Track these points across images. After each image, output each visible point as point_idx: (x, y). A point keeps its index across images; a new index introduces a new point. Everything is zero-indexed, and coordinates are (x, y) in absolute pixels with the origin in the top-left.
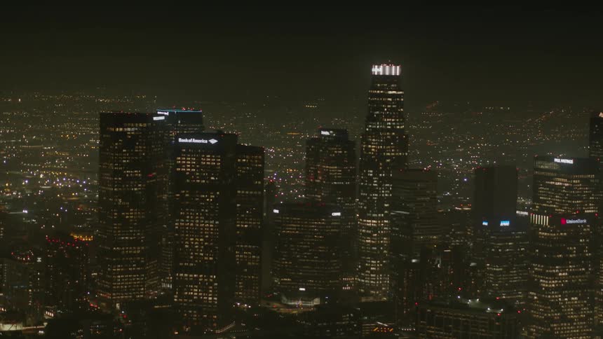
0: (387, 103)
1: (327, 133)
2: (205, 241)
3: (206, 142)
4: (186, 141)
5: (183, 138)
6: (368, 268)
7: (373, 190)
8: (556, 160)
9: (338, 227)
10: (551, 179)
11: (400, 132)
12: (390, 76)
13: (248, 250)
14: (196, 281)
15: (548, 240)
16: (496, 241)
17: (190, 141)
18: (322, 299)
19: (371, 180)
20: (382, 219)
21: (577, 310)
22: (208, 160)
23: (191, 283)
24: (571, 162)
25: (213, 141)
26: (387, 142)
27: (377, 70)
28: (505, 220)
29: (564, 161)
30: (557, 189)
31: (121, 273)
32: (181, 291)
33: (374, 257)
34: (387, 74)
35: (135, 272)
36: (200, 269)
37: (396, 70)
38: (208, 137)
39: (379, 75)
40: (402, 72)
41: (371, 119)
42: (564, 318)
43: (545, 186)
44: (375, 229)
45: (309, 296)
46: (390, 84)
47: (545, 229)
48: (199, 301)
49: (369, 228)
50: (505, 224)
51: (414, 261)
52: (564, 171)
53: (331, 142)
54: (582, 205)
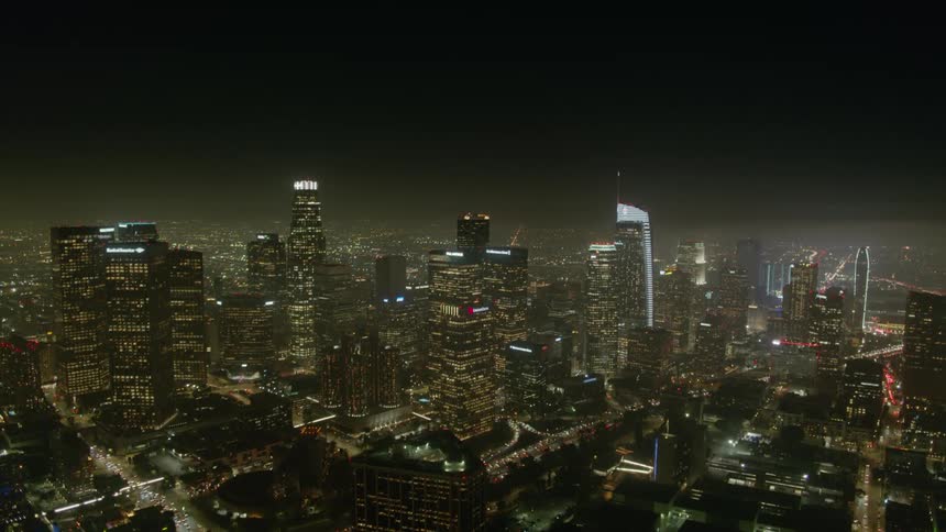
0: (307, 212)
1: (262, 237)
2: (138, 345)
3: (133, 251)
4: (114, 250)
5: (111, 248)
6: (298, 344)
7: (299, 282)
8: (448, 254)
9: (271, 313)
10: (444, 269)
11: (320, 235)
12: (309, 190)
13: (193, 339)
14: (132, 383)
15: (458, 328)
16: (395, 313)
17: (118, 251)
18: (262, 374)
19: (297, 274)
20: (307, 305)
21: (483, 386)
22: (136, 268)
23: (127, 384)
24: (461, 255)
25: (140, 250)
26: (309, 244)
27: (298, 186)
28: (400, 296)
29: (455, 254)
30: (450, 278)
31: (75, 370)
32: (120, 391)
33: (303, 335)
34: (307, 188)
35: (88, 368)
36: (135, 370)
37: (313, 186)
38: (135, 245)
39: (300, 190)
40: (319, 186)
41: (295, 225)
42: (474, 396)
43: (439, 274)
44: (302, 313)
45: (250, 371)
46: (309, 196)
47: (455, 319)
48: (137, 400)
49: (298, 313)
50: (400, 299)
51: (336, 347)
52: (455, 262)
53: (266, 244)
54: (470, 289)
